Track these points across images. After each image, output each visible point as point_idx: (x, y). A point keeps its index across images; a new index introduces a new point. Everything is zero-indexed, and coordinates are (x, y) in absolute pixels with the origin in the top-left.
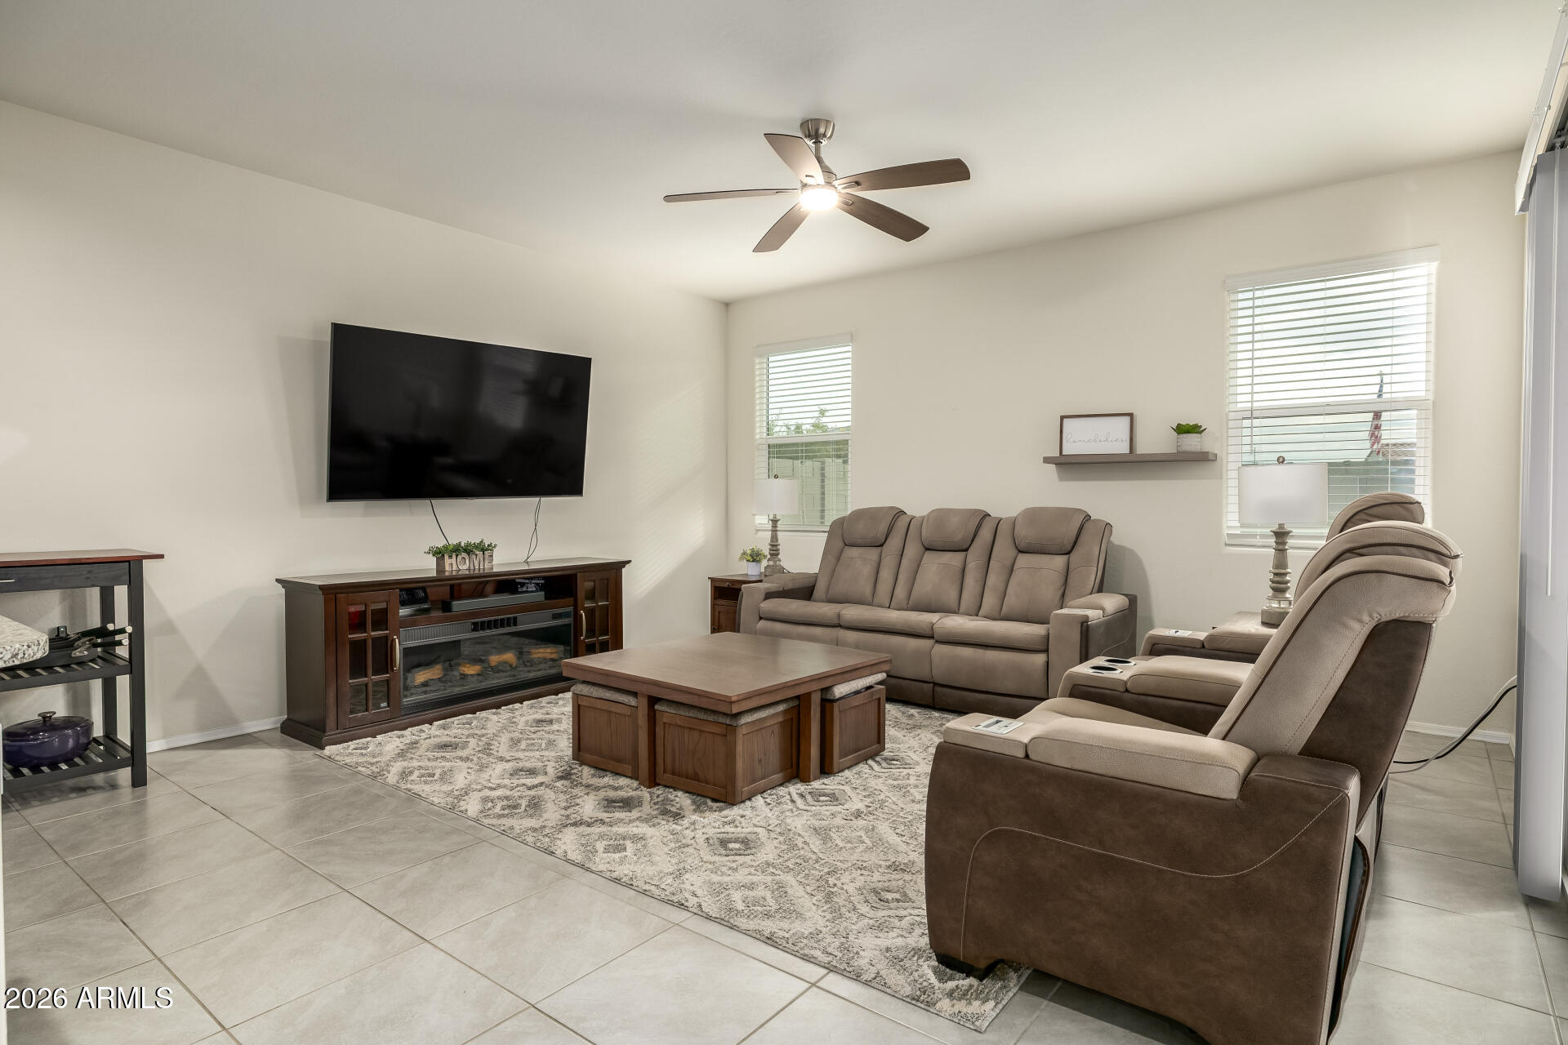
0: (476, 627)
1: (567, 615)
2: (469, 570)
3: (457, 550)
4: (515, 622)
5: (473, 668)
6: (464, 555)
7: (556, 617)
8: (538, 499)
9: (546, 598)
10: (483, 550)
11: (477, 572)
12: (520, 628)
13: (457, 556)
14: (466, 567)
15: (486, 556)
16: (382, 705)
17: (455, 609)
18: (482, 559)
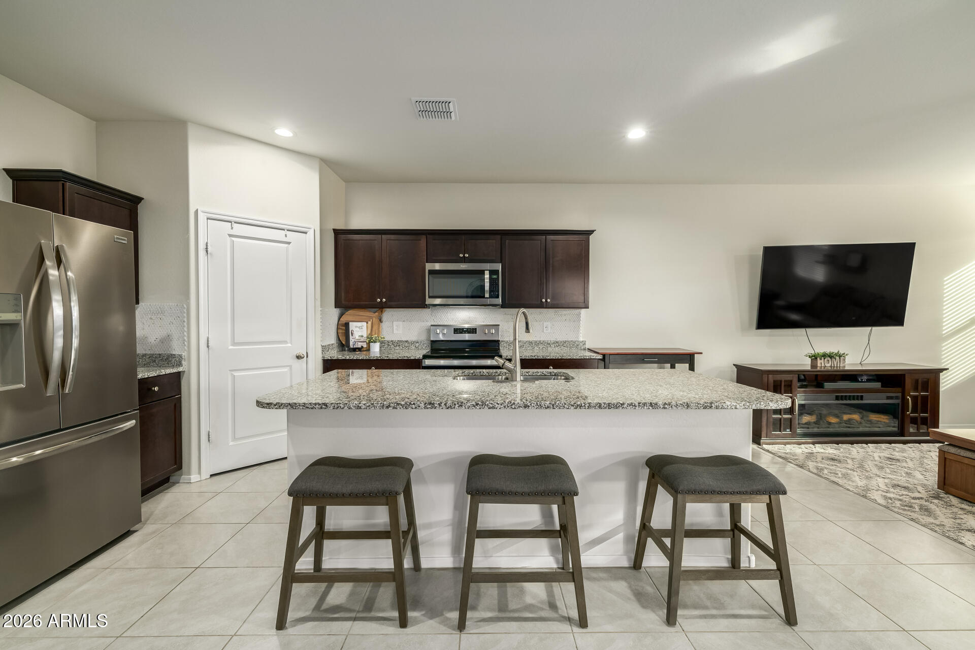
0: (837, 398)
1: (897, 398)
2: (831, 367)
3: (824, 356)
4: (862, 398)
5: (834, 419)
6: (829, 359)
7: (888, 398)
8: (871, 328)
9: (882, 387)
10: (840, 357)
11: (835, 368)
12: (864, 402)
13: (824, 359)
14: (829, 365)
15: (841, 360)
16: (787, 430)
17: (826, 387)
18: (839, 361)
